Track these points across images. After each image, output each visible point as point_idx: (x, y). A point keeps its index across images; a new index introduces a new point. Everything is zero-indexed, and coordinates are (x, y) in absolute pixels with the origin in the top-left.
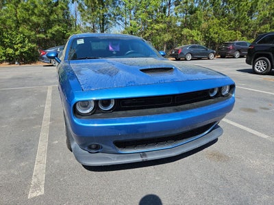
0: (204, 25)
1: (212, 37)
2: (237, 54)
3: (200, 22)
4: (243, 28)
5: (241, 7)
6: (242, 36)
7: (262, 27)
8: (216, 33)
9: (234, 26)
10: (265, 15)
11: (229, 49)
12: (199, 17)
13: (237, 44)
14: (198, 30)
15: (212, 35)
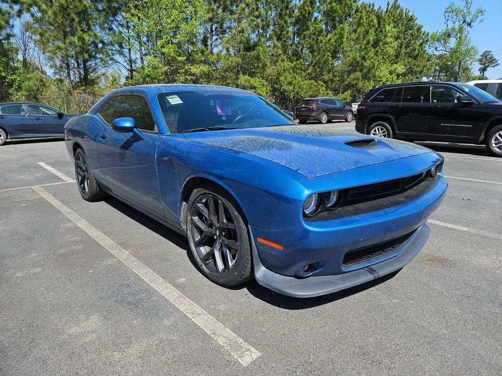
0: (270, 70)
1: (285, 90)
2: (324, 118)
3: (265, 65)
4: (326, 77)
5: (321, 44)
6: (327, 90)
7: (352, 76)
8: (290, 84)
9: (314, 75)
10: (354, 59)
11: (313, 110)
12: (262, 57)
13: (323, 101)
14: (263, 78)
15: (285, 87)
